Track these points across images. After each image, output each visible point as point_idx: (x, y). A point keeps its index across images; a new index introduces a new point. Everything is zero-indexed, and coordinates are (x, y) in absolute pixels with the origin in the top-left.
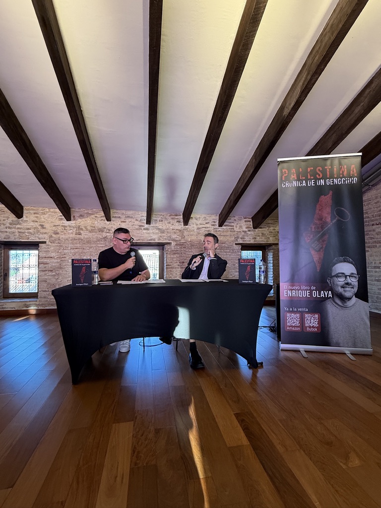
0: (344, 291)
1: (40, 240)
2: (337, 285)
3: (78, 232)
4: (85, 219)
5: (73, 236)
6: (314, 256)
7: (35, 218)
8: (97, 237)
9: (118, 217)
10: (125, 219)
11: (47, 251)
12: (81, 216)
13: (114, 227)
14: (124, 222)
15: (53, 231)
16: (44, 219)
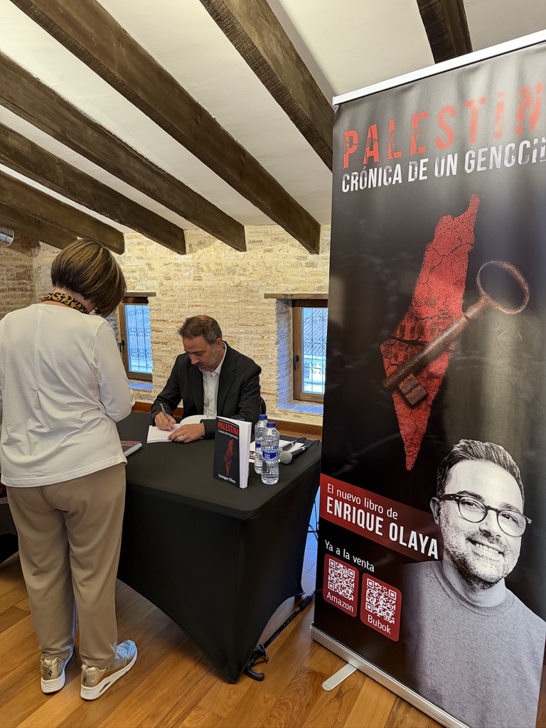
0: (476, 554)
2: (457, 528)
3: (197, 275)
4: (208, 248)
5: (190, 282)
6: (401, 420)
7: (140, 252)
8: (225, 284)
9: (258, 241)
10: (271, 245)
11: (158, 310)
12: (200, 243)
13: (253, 262)
14: (269, 251)
15: (163, 275)
16: (152, 252)
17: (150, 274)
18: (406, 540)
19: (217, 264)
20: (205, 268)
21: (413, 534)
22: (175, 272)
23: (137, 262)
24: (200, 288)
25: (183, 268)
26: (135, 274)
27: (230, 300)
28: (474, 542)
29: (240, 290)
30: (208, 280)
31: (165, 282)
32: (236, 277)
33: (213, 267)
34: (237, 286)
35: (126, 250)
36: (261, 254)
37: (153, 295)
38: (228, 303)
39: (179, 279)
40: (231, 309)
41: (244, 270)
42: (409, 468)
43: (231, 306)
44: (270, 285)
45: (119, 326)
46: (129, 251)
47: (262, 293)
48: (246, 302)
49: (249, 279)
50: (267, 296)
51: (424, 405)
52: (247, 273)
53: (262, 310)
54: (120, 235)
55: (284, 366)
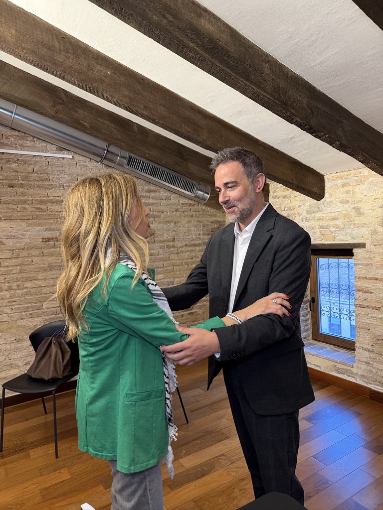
1: (355, 242)
7: (345, 195)
11: (367, 265)
15: (378, 220)
17: (358, 220)
23: (340, 207)
26: (337, 222)
31: (380, 229)
35: (327, 195)
37: (362, 246)
46: (331, 195)
54: (321, 177)
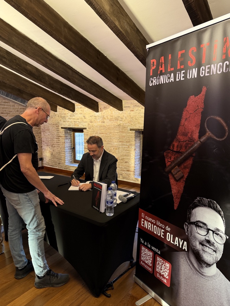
0: (204, 250)
1: (84, 127)
2: (195, 238)
3: (103, 121)
4: (108, 110)
5: (100, 124)
6: (172, 187)
7: (81, 111)
8: (114, 125)
9: (128, 107)
10: (133, 108)
11: (87, 135)
12: (105, 107)
13: (125, 115)
14: (132, 111)
15: (90, 120)
16: (86, 111)
17: (85, 120)
18: (174, 241)
19: (111, 116)
20: (106, 118)
21: (177, 238)
22: (94, 119)
23: (80, 115)
24: (104, 126)
25: (97, 118)
26: (79, 120)
27: (116, 131)
28: (203, 245)
29: (120, 127)
30: (107, 123)
31: (90, 124)
32: (119, 122)
33: (109, 117)
34: (119, 125)
35: (76, 111)
36: (129, 112)
37: (85, 129)
38: (115, 132)
39: (96, 122)
40: (116, 135)
41: (122, 119)
42: (175, 208)
43: (116, 134)
44: (132, 125)
45: (72, 141)
46: (77, 111)
47: (129, 128)
48: (122, 132)
49: (124, 122)
50: (131, 130)
51: (182, 180)
52: (123, 120)
53: (129, 135)
54: (74, 105)
55: (137, 160)
